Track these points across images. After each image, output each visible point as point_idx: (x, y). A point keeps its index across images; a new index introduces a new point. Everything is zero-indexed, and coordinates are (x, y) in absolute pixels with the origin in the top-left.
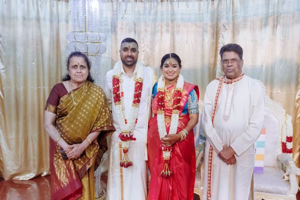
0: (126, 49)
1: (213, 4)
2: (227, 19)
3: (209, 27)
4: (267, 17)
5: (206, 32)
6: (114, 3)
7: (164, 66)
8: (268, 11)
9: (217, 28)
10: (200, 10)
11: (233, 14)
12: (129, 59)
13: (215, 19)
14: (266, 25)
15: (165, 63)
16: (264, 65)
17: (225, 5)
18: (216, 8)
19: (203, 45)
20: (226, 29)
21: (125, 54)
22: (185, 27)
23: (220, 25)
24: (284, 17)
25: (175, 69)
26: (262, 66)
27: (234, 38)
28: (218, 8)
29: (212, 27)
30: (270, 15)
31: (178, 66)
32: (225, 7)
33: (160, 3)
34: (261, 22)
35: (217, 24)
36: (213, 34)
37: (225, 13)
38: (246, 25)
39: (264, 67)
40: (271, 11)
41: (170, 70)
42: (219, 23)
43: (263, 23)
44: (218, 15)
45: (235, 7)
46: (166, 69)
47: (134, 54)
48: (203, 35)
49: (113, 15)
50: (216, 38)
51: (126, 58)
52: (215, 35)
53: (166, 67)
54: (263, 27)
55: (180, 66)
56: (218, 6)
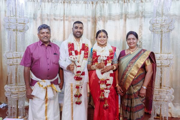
0: (76, 28)
1: (93, 6)
2: (100, 14)
3: (91, 19)
4: (122, 14)
5: (89, 21)
6: (35, 2)
7: (98, 37)
8: (122, 11)
9: (95, 19)
10: (85, 9)
11: (104, 11)
12: (78, 33)
13: (94, 14)
14: (121, 18)
15: (98, 35)
16: (122, 40)
17: (99, 6)
18: (94, 8)
19: (87, 28)
20: (100, 20)
21: (76, 30)
22: (77, 18)
23: (97, 18)
24: (130, 14)
25: (105, 39)
26: (121, 41)
27: (104, 25)
28: (95, 8)
29: (92, 18)
30: (123, 13)
31: (106, 37)
32: (99, 8)
33: (63, 4)
34: (119, 17)
35: (95, 17)
36: (93, 23)
37: (99, 11)
38: (111, 18)
39: (122, 42)
40: (123, 11)
41: (102, 39)
42: (96, 16)
43: (120, 17)
44: (96, 12)
45: (105, 8)
46: (99, 39)
47: (81, 30)
48: (87, 23)
49: (35, 9)
50: (95, 25)
51: (76, 33)
52: (94, 23)
53: (100, 37)
54: (120, 19)
55: (107, 37)
56: (96, 7)
